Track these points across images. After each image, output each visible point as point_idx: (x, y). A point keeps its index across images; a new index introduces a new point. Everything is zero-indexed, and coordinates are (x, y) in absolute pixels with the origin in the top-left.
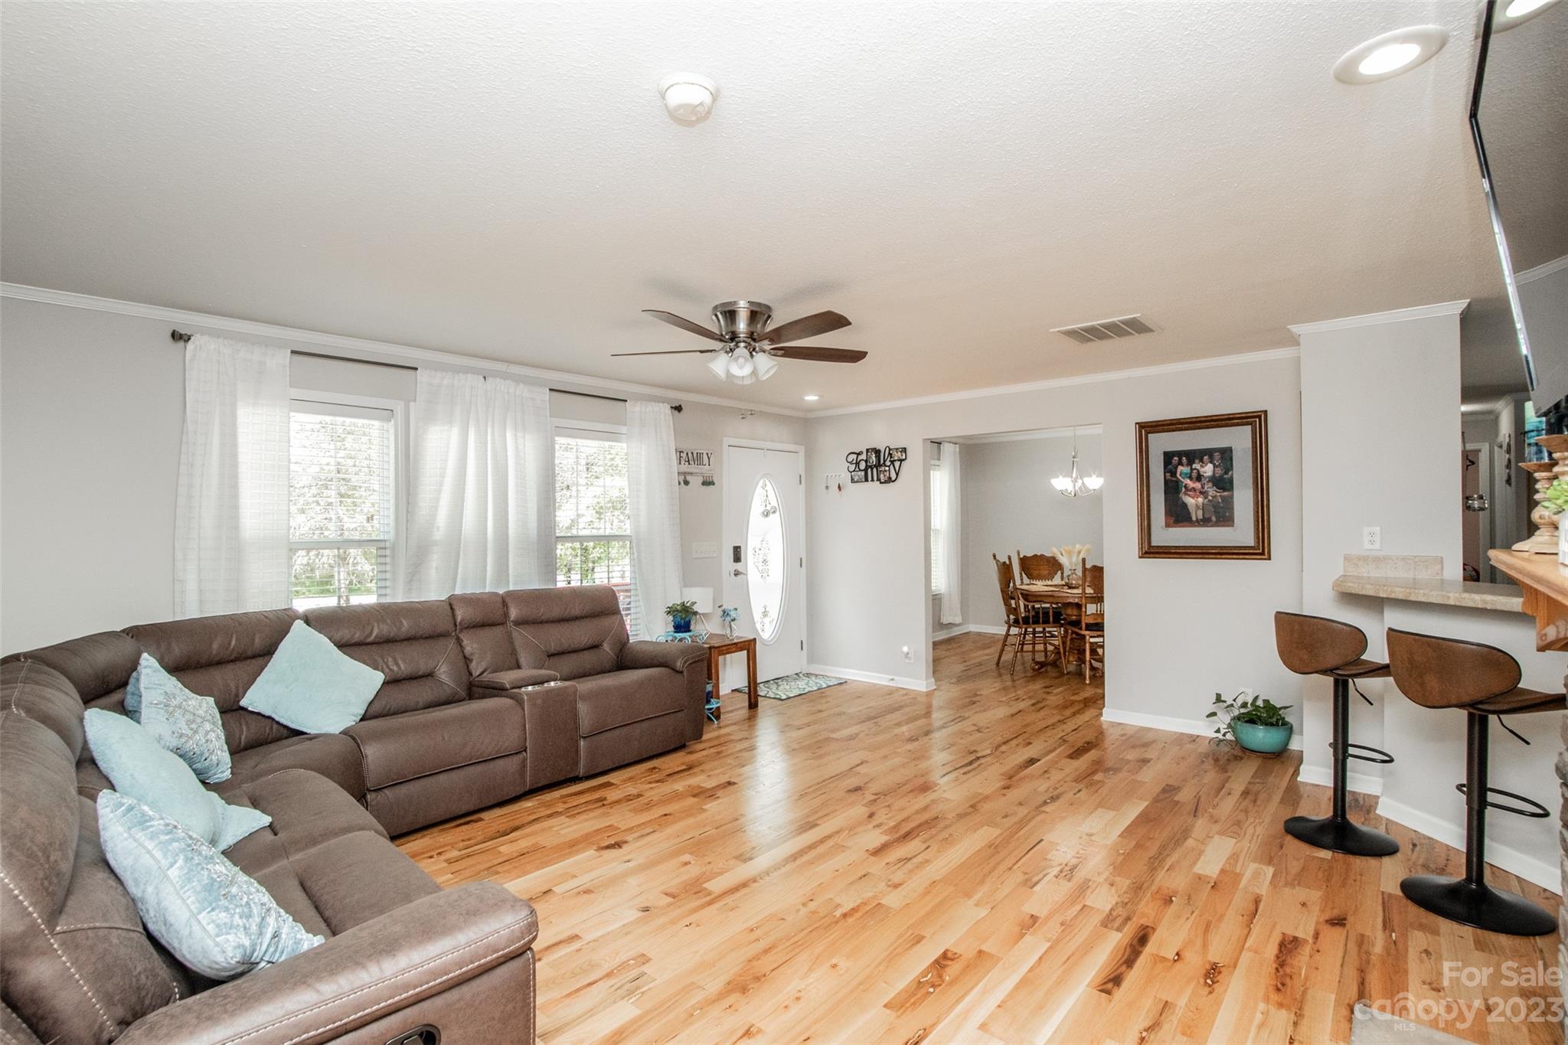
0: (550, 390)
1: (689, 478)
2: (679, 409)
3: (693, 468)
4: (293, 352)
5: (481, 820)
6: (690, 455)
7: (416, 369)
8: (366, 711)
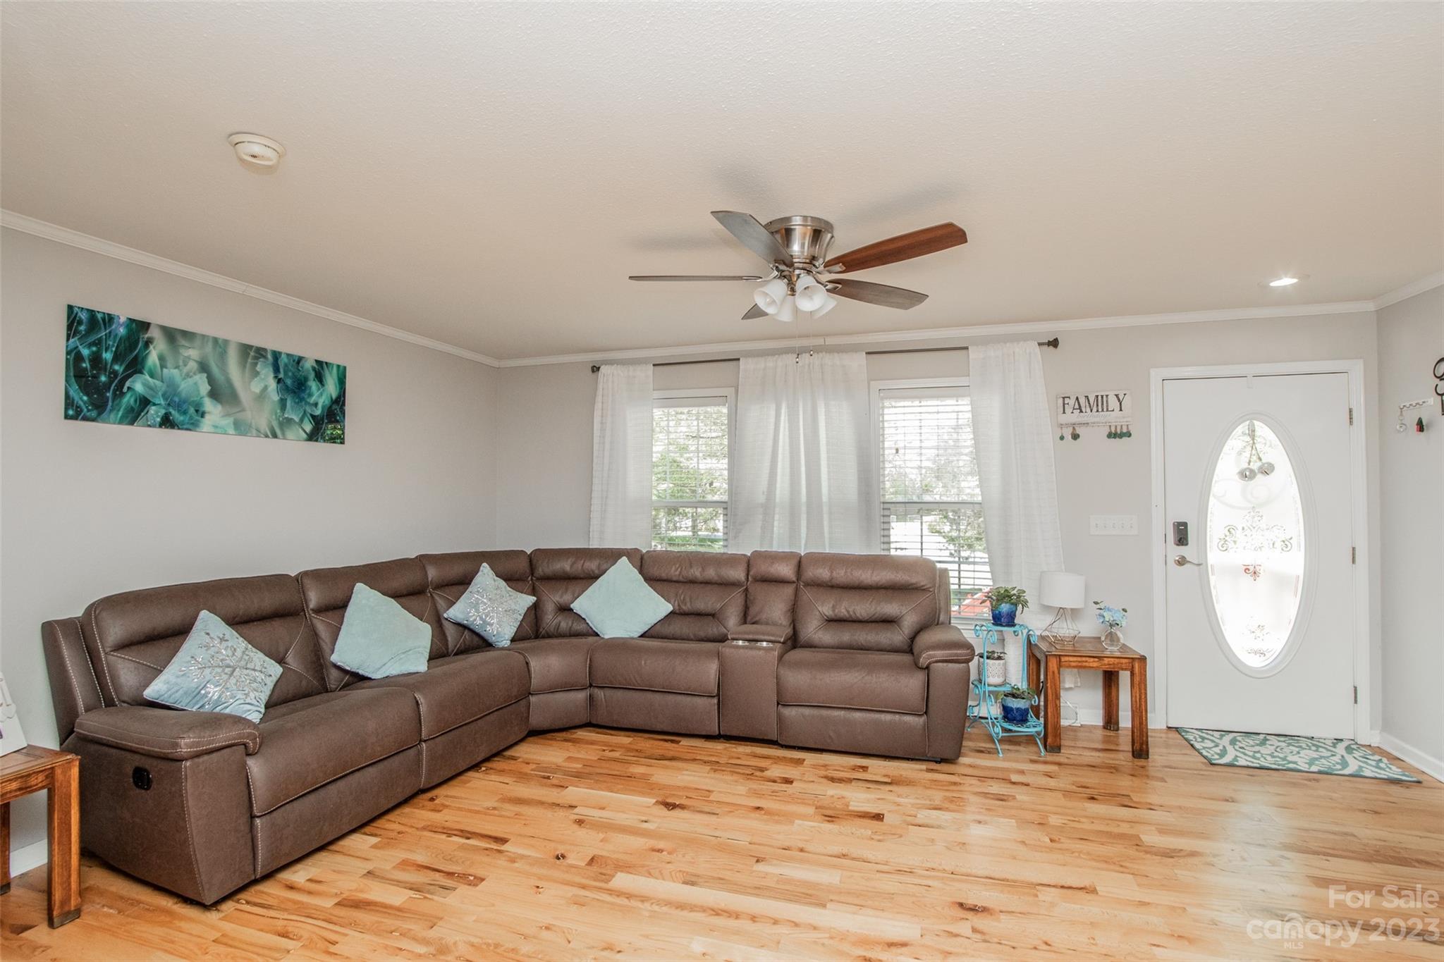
0: (867, 353)
1: (1078, 431)
2: (1054, 343)
3: (1088, 416)
4: (654, 365)
5: (678, 742)
6: (1082, 400)
7: (738, 359)
8: (649, 629)
